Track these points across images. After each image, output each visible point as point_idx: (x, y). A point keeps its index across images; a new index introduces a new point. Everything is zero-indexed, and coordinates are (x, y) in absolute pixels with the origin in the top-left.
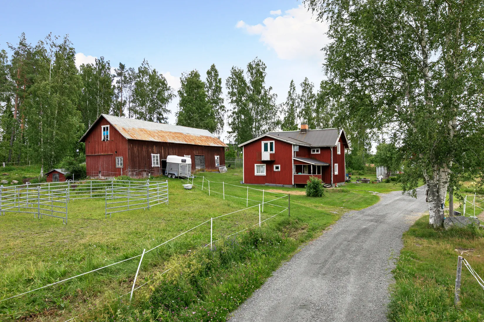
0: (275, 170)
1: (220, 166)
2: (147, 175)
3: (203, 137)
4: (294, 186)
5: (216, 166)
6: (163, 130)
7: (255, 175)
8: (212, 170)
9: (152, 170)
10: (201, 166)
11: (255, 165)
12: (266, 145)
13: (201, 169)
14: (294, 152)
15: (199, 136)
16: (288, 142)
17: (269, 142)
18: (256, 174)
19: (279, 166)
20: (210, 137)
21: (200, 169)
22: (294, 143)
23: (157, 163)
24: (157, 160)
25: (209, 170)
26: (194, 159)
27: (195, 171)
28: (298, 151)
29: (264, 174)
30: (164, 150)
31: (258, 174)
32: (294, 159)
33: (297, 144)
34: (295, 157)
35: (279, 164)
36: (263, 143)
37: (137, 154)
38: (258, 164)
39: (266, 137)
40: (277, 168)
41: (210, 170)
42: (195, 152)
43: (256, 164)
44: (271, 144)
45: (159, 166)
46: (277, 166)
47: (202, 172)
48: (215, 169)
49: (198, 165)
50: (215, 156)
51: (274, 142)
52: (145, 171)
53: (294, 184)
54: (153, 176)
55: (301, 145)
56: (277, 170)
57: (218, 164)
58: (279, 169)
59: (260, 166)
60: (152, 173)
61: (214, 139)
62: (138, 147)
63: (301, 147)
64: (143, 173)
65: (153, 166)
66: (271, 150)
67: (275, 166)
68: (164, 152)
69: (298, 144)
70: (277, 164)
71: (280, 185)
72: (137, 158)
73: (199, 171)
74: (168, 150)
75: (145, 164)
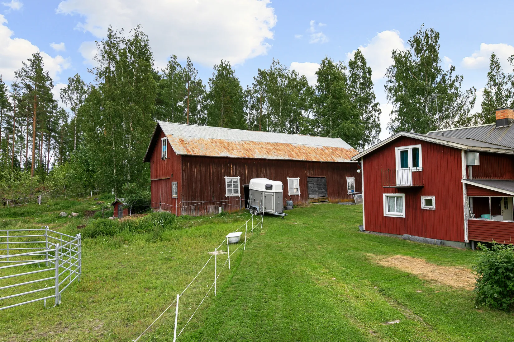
0: (423, 205)
1: (357, 194)
2: (217, 209)
3: (327, 148)
4: (471, 246)
5: (348, 193)
6: (255, 140)
7: (385, 215)
8: (341, 200)
9: (225, 202)
10: (319, 194)
11: (385, 195)
12: (404, 154)
13: (319, 199)
14: (468, 167)
15: (320, 147)
16: (451, 144)
17: (409, 149)
18: (386, 213)
19: (433, 198)
20: (342, 149)
21: (316, 198)
22: (466, 147)
23: (236, 192)
24: (236, 186)
25: (334, 200)
26: (307, 184)
27: (307, 202)
28: (477, 163)
29: (402, 214)
30: (248, 171)
31: (390, 213)
32: (467, 185)
33: (474, 149)
34: (471, 178)
35: (432, 195)
36: (398, 151)
37: (199, 177)
38: (390, 193)
39: (402, 138)
40: (429, 202)
41: (337, 200)
42: (307, 172)
43: (385, 193)
44: (415, 151)
45: (240, 195)
46: (429, 198)
47: (321, 203)
48: (347, 198)
49: (314, 192)
50: (347, 178)
51: (419, 146)
52: (213, 203)
53: (470, 242)
54: (226, 211)
55: (483, 149)
56: (428, 208)
57: (353, 191)
58: (434, 206)
59: (394, 197)
60: (225, 207)
61: (347, 151)
62: (200, 166)
63: (483, 155)
64: (209, 206)
65: (227, 195)
66: (415, 164)
67: (423, 199)
68: (248, 173)
69: (479, 149)
70: (429, 195)
71: (435, 240)
72: (199, 184)
73: (315, 201)
74: (257, 170)
75: (213, 192)
